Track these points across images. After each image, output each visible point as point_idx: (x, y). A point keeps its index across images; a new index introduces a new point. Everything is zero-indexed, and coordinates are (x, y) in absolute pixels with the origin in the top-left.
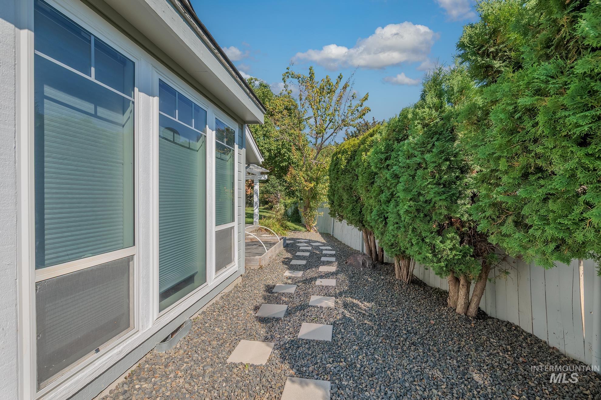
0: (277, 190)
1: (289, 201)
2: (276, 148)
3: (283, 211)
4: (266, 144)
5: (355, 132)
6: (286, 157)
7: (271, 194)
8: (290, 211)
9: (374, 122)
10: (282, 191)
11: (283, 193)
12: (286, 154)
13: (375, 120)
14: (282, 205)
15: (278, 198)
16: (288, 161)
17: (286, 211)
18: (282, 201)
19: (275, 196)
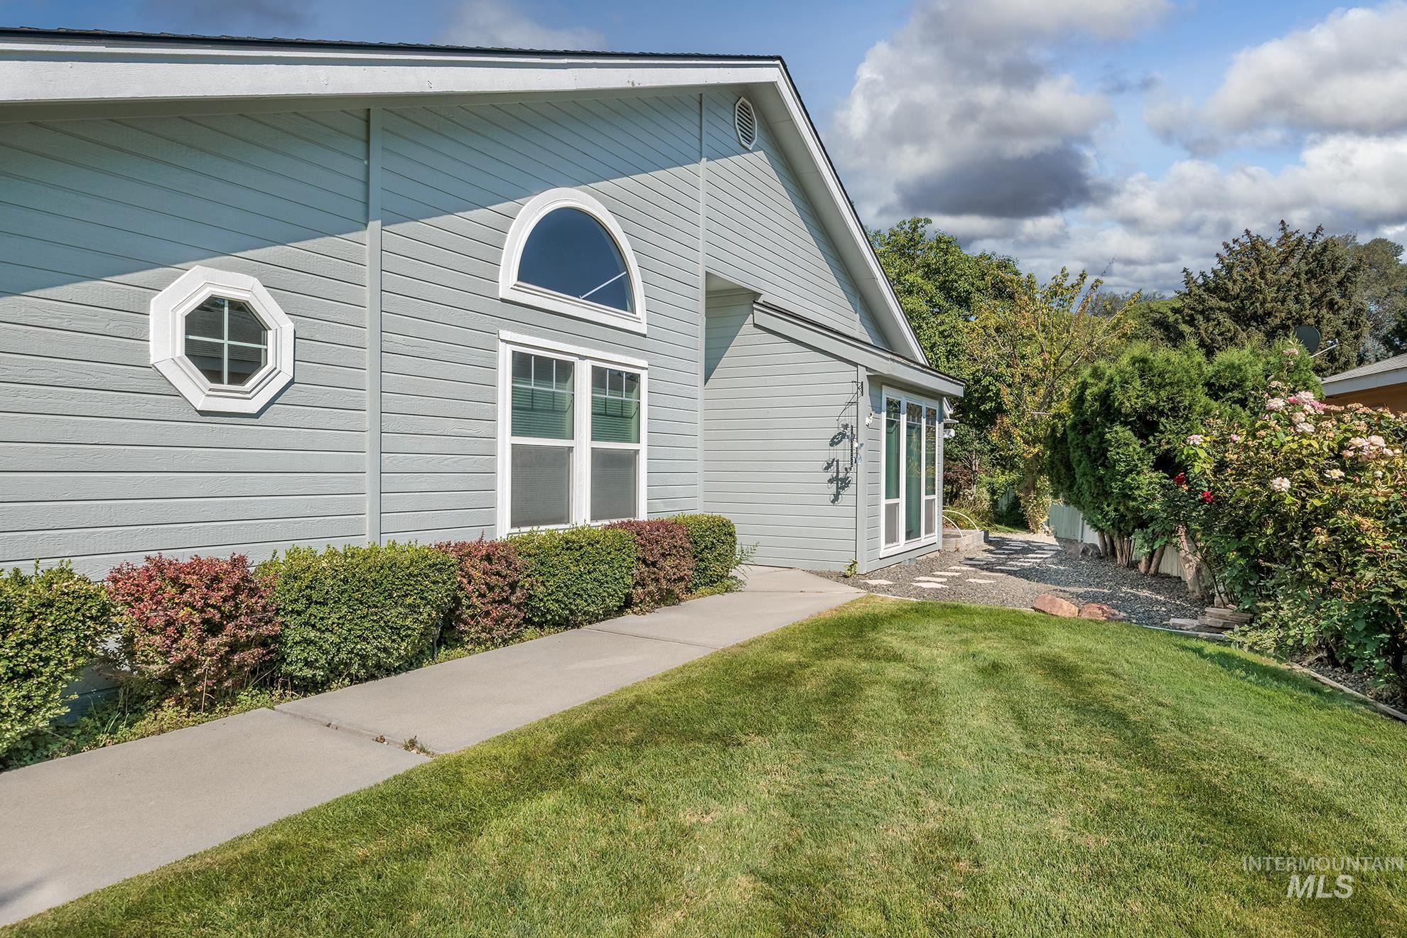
0: (969, 452)
1: (1002, 479)
2: (971, 377)
3: (986, 505)
4: (951, 369)
5: (1214, 272)
6: (991, 394)
7: (955, 460)
8: (1004, 504)
9: (1286, 236)
10: (984, 453)
11: (985, 458)
12: (991, 387)
13: (1289, 230)
14: (984, 489)
15: (973, 472)
16: (995, 400)
17: (995, 503)
18: (984, 477)
19: (965, 467)
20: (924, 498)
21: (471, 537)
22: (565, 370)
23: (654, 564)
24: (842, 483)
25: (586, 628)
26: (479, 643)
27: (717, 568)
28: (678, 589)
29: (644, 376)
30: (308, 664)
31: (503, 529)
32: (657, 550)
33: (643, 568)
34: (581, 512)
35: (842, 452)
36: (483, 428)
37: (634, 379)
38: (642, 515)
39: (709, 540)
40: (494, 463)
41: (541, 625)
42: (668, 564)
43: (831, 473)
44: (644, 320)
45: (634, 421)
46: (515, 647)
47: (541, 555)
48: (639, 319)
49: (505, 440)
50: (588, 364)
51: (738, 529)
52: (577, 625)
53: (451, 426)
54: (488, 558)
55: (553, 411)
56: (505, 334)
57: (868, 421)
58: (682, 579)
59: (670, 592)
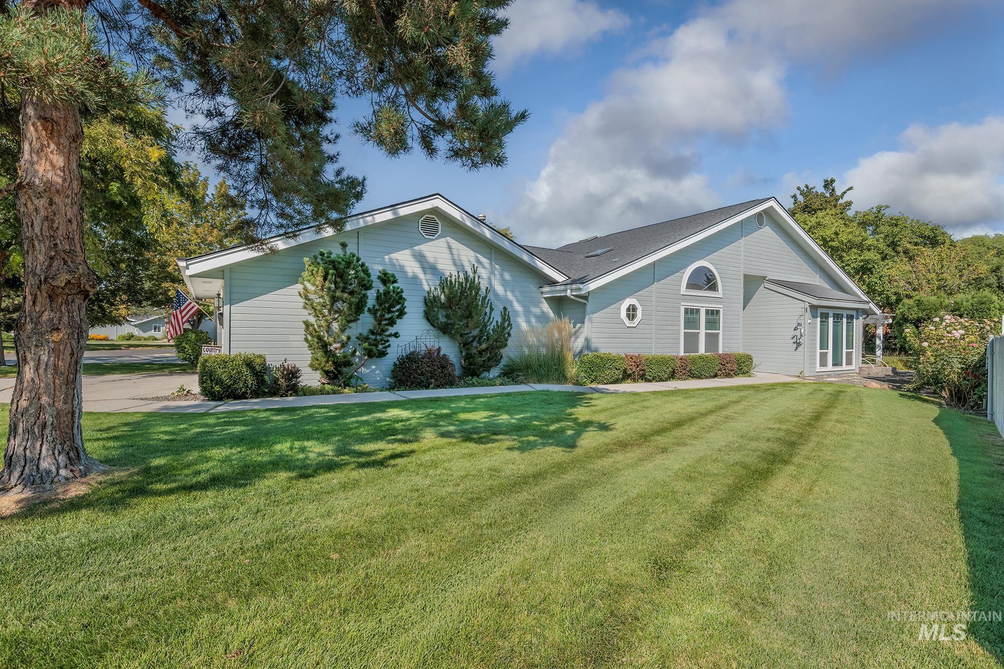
20: (845, 350)
21: (675, 354)
22: (698, 311)
23: (724, 365)
24: (798, 344)
25: (704, 380)
26: (679, 379)
27: (745, 369)
28: (732, 373)
29: (721, 310)
30: (650, 376)
31: (682, 353)
32: (725, 361)
33: (721, 366)
34: (702, 350)
35: (797, 333)
36: (677, 328)
37: (718, 312)
38: (721, 352)
39: (743, 360)
40: (679, 336)
41: (692, 378)
42: (729, 365)
43: (794, 340)
44: (722, 293)
45: (718, 324)
46: (687, 381)
47: (693, 361)
48: (720, 293)
49: (682, 331)
50: (704, 308)
51: (754, 359)
52: (702, 379)
53: (670, 327)
54: (681, 359)
55: (694, 322)
56: (683, 304)
57: (809, 321)
58: (733, 370)
59: (729, 374)
